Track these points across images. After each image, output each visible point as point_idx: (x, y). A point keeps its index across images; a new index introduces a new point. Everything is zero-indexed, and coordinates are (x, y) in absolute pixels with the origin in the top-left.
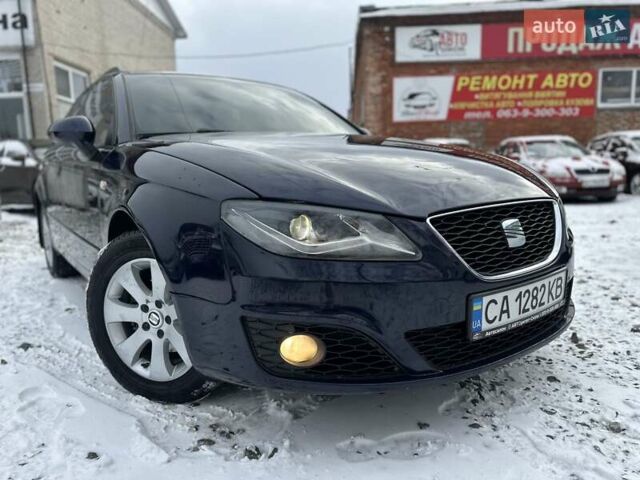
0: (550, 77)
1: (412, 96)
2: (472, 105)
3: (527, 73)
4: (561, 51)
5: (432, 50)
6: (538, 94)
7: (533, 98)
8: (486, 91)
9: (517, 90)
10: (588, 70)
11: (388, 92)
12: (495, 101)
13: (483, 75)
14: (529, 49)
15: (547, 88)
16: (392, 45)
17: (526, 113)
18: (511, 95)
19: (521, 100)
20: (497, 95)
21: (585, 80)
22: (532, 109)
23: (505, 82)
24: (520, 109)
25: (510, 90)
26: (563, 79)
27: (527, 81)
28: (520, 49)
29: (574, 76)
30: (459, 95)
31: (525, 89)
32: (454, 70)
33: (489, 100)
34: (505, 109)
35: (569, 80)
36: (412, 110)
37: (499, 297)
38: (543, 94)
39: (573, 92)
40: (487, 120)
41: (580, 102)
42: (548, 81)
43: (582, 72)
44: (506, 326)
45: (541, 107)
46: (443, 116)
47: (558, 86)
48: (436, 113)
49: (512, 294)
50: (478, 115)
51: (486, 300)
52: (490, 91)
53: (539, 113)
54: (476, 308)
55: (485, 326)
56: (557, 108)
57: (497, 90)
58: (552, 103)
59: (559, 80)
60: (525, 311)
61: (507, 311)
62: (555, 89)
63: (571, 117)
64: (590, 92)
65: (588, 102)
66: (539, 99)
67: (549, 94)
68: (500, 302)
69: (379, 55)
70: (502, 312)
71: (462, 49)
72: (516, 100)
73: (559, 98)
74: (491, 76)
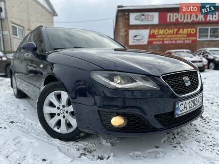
0: (181, 30)
1: (135, 36)
2: (156, 39)
3: (174, 29)
4: (185, 21)
5: (142, 21)
6: (178, 36)
7: (176, 37)
8: (160, 35)
9: (171, 34)
10: (194, 28)
11: (127, 35)
12: (163, 38)
13: (159, 29)
14: (174, 21)
15: (181, 34)
16: (128, 19)
17: (174, 42)
18: (168, 36)
19: (172, 37)
20: (164, 36)
21: (193, 31)
22: (176, 41)
23: (166, 32)
24: (172, 41)
25: (168, 34)
26: (185, 31)
27: (174, 31)
28: (171, 21)
29: (189, 30)
30: (151, 36)
31: (173, 34)
32: (150, 27)
33: (161, 38)
34: (167, 40)
35: (188, 31)
36: (135, 41)
37: (183, 103)
38: (179, 36)
39: (189, 35)
40: (161, 44)
41: (191, 38)
42: (181, 31)
43: (192, 28)
44: (186, 112)
45: (179, 40)
46: (146, 43)
47: (184, 33)
48: (144, 42)
49: (187, 102)
50: (158, 43)
51: (180, 104)
52: (162, 35)
53: (178, 42)
54: (177, 107)
55: (179, 113)
56: (184, 40)
57: (164, 34)
58: (182, 39)
59: (184, 31)
60: (191, 107)
61: (186, 108)
62: (183, 34)
63: (189, 44)
64: (195, 35)
65: (194, 38)
66: (178, 37)
67: (181, 36)
68: (184, 104)
69: (124, 22)
70: (185, 108)
71: (152, 21)
72: (170, 38)
73: (184, 37)
74: (162, 29)
